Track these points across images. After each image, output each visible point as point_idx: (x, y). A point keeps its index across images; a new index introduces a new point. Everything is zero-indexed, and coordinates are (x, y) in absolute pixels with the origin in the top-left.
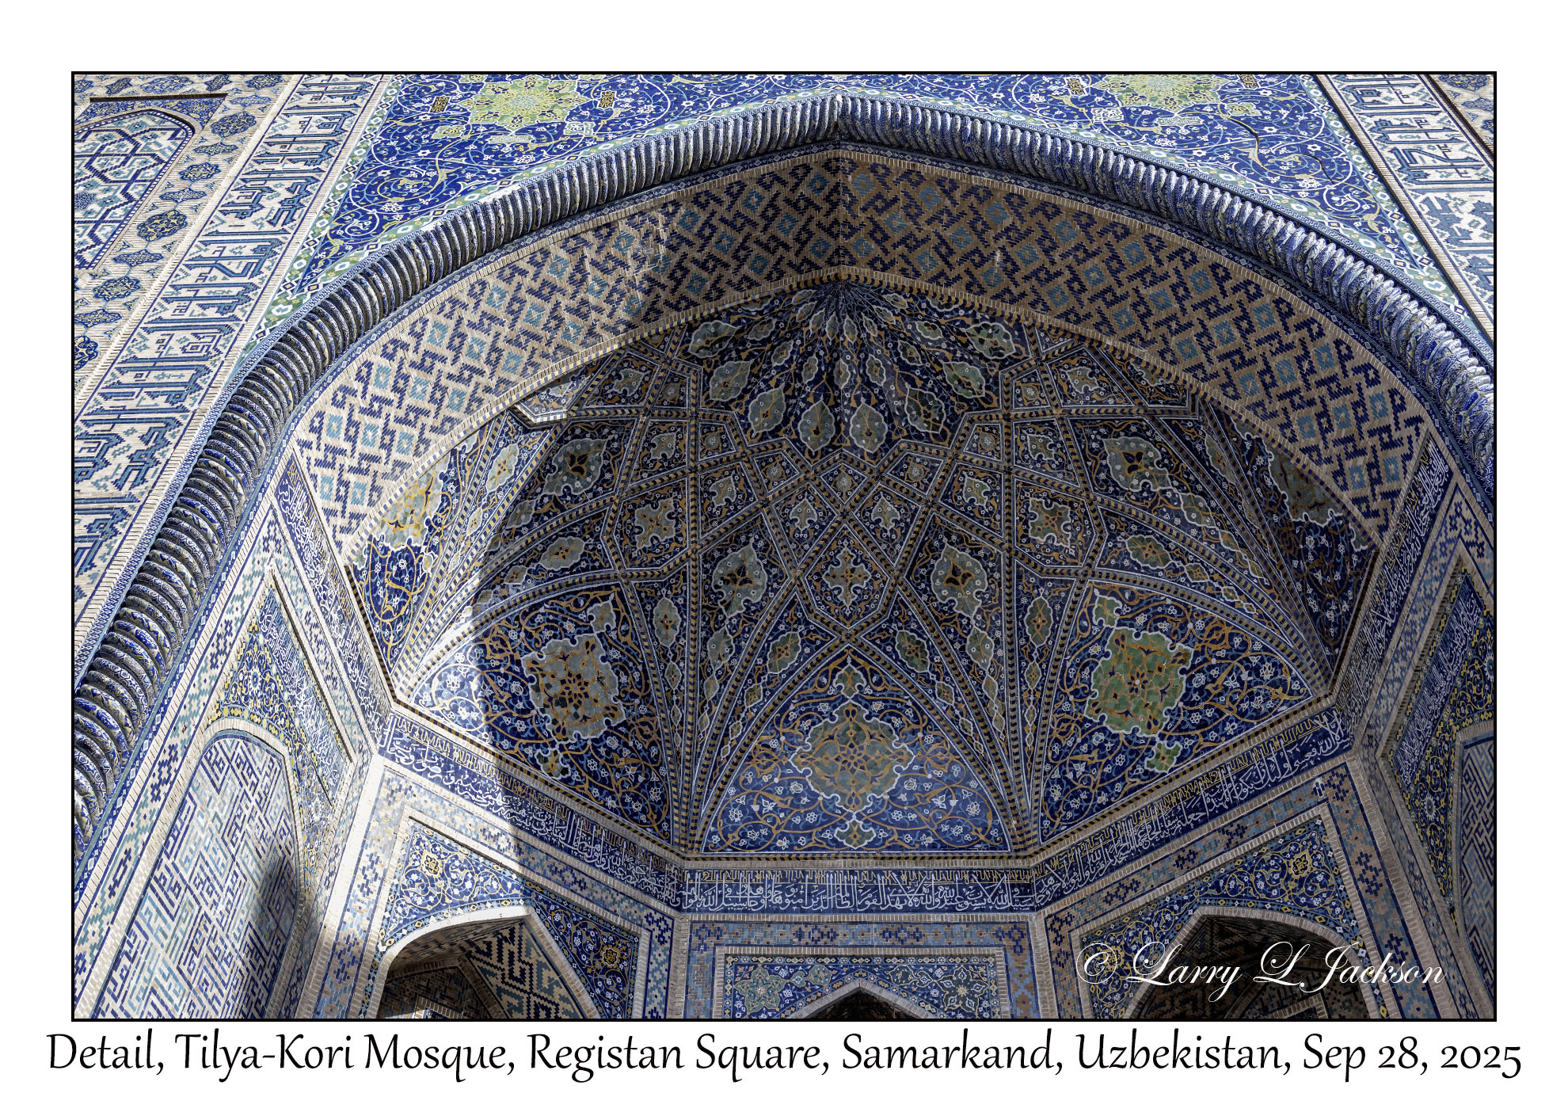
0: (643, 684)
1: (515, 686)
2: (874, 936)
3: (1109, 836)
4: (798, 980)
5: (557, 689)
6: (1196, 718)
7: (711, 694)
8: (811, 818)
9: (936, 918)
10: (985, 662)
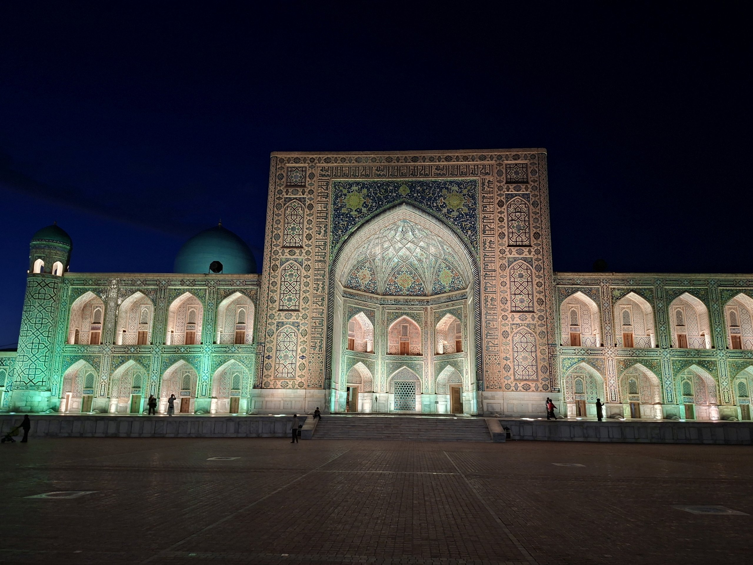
0: (374, 272)
1: (357, 279)
2: (407, 309)
3: (439, 298)
4: (396, 315)
5: (362, 277)
6: (452, 286)
7: (383, 271)
8: (398, 290)
9: (415, 306)
10: (425, 267)
